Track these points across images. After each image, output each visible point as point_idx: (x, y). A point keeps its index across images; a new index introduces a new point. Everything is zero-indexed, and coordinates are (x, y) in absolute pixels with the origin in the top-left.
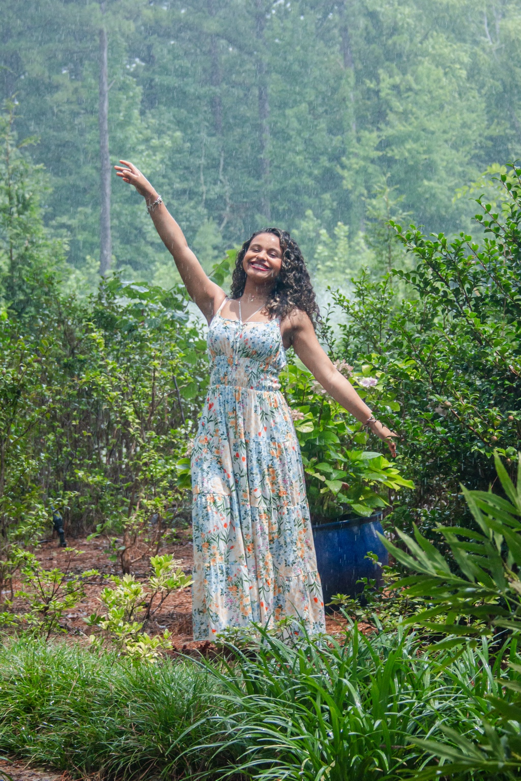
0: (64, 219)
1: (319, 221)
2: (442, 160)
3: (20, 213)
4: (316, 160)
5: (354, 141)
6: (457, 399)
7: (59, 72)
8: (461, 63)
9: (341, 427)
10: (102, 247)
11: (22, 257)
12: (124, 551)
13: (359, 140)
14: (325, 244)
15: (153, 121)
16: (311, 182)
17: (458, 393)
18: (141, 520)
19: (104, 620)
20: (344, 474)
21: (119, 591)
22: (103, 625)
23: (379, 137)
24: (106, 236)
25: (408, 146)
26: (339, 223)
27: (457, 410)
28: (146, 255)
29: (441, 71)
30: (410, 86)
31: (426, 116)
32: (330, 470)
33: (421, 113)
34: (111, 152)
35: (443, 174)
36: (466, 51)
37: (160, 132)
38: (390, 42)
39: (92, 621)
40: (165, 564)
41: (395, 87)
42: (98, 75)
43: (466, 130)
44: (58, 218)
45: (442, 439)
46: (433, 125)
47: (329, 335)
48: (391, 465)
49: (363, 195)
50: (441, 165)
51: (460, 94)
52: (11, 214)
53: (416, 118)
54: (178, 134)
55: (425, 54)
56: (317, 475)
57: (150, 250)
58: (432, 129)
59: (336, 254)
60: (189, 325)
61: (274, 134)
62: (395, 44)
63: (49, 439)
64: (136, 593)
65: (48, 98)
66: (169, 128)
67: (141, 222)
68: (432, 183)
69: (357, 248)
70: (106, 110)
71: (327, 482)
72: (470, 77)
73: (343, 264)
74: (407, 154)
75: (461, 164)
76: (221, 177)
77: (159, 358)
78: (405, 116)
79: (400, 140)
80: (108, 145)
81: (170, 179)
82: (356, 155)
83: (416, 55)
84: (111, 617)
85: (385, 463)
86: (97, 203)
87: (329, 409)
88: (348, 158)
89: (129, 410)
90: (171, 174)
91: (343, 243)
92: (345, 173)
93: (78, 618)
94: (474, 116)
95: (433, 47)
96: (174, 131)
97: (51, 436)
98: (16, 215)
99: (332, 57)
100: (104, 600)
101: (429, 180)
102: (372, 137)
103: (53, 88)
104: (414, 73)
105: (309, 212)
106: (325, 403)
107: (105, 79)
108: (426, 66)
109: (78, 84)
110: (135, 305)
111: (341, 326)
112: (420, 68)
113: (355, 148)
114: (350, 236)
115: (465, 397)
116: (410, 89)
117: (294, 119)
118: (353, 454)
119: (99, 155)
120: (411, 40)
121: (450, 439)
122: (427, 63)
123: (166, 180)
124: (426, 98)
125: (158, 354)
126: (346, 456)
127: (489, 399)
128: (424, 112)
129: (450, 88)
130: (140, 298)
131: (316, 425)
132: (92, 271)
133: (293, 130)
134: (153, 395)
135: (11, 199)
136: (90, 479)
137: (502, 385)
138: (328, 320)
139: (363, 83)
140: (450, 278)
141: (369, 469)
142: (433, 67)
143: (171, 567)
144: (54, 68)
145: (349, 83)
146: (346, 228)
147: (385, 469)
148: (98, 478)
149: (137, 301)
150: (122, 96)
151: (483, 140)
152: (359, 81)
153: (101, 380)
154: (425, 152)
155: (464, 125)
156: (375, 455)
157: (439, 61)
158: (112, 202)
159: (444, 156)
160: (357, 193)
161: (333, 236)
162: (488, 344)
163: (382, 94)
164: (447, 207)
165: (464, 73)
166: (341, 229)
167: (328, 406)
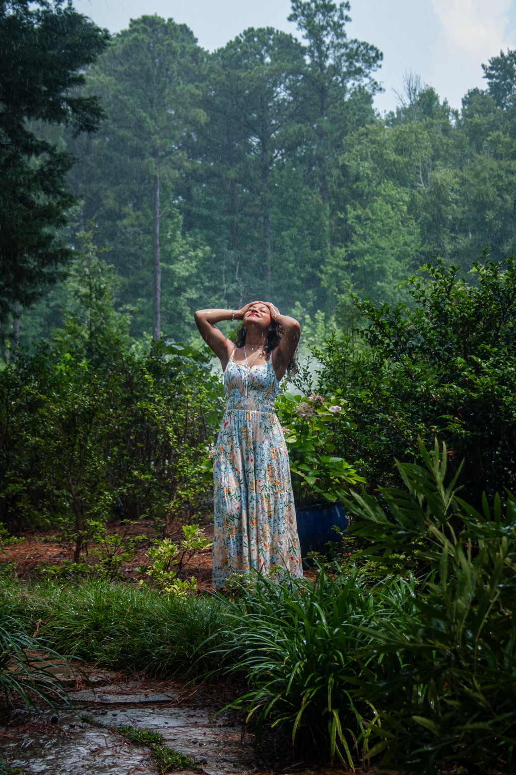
0: (128, 307)
1: (305, 309)
2: (390, 268)
3: (97, 298)
4: (303, 267)
5: (329, 255)
6: (396, 417)
7: (126, 204)
8: (404, 201)
9: (317, 440)
10: (154, 326)
11: (98, 329)
12: (165, 527)
13: (333, 254)
14: (309, 326)
15: (190, 239)
16: (298, 282)
17: (396, 413)
18: (177, 505)
19: (150, 569)
20: (318, 473)
21: (160, 549)
22: (149, 573)
23: (346, 251)
24: (157, 318)
25: (366, 258)
26: (319, 311)
27: (396, 424)
28: (184, 332)
29: (389, 207)
30: (368, 216)
31: (379, 237)
32: (308, 469)
33: (376, 236)
34: (161, 261)
35: (391, 277)
36: (407, 193)
37: (195, 247)
38: (355, 186)
39: (141, 570)
40: (193, 531)
41: (358, 218)
42: (153, 207)
43: (407, 248)
44: (124, 306)
45: (385, 445)
46: (383, 244)
47: (308, 378)
48: (350, 466)
49: (335, 292)
50: (389, 272)
51: (402, 223)
52: (91, 299)
53: (372, 239)
54: (208, 248)
55: (378, 194)
56: (299, 473)
57: (187, 328)
58: (383, 246)
59: (316, 332)
60: (212, 374)
61: (274, 249)
62: (358, 187)
63: (114, 451)
64: (172, 551)
65: (118, 222)
66: (201, 244)
67: (181, 309)
68: (383, 284)
69: (331, 328)
70: (158, 231)
71: (306, 478)
72: (410, 211)
73: (321, 340)
74: (365, 263)
75: (403, 271)
76: (237, 279)
77: (191, 393)
78: (364, 237)
79: (361, 254)
80: (159, 255)
81: (202, 279)
82: (331, 264)
83: (373, 195)
84: (154, 567)
85: (346, 465)
86: (150, 295)
87: (308, 427)
88: (325, 266)
89: (170, 429)
90: (203, 276)
91: (321, 325)
92: (323, 276)
93: (132, 571)
94: (412, 238)
95: (385, 190)
96: (205, 246)
97: (116, 449)
98: (94, 300)
99: (315, 196)
100: (150, 556)
101: (381, 282)
102: (341, 252)
103: (121, 217)
104: (371, 208)
105: (298, 303)
106: (305, 423)
107: (158, 210)
108: (379, 203)
109: (140, 213)
110: (175, 359)
111: (317, 372)
112: (375, 204)
113: (330, 259)
114: (326, 320)
115: (401, 415)
116: (368, 219)
117: (288, 239)
118: (324, 459)
119: (153, 263)
120: (369, 185)
121: (391, 446)
122: (380, 200)
123: (199, 280)
124: (379, 225)
125: (190, 390)
126: (319, 460)
127: (418, 418)
128: (378, 235)
129: (396, 218)
130: (179, 354)
131: (299, 438)
132: (147, 342)
133: (287, 246)
134: (186, 420)
135: (91, 289)
136: (142, 477)
137: (427, 408)
138: (308, 367)
139: (336, 214)
140: (391, 334)
141: (335, 469)
142: (384, 204)
143: (196, 533)
144: (123, 202)
145: (325, 214)
146: (323, 314)
147: (347, 469)
148: (148, 476)
149: (175, 356)
150: (169, 222)
151: (418, 254)
152: (333, 213)
153: (151, 407)
154: (378, 263)
155: (406, 244)
156: (340, 459)
157: (389, 200)
158: (162, 294)
159: (392, 265)
160: (331, 290)
161: (314, 320)
162: (418, 380)
163: (349, 222)
164: (393, 301)
165: (405, 208)
166: (320, 315)
167: (307, 426)
